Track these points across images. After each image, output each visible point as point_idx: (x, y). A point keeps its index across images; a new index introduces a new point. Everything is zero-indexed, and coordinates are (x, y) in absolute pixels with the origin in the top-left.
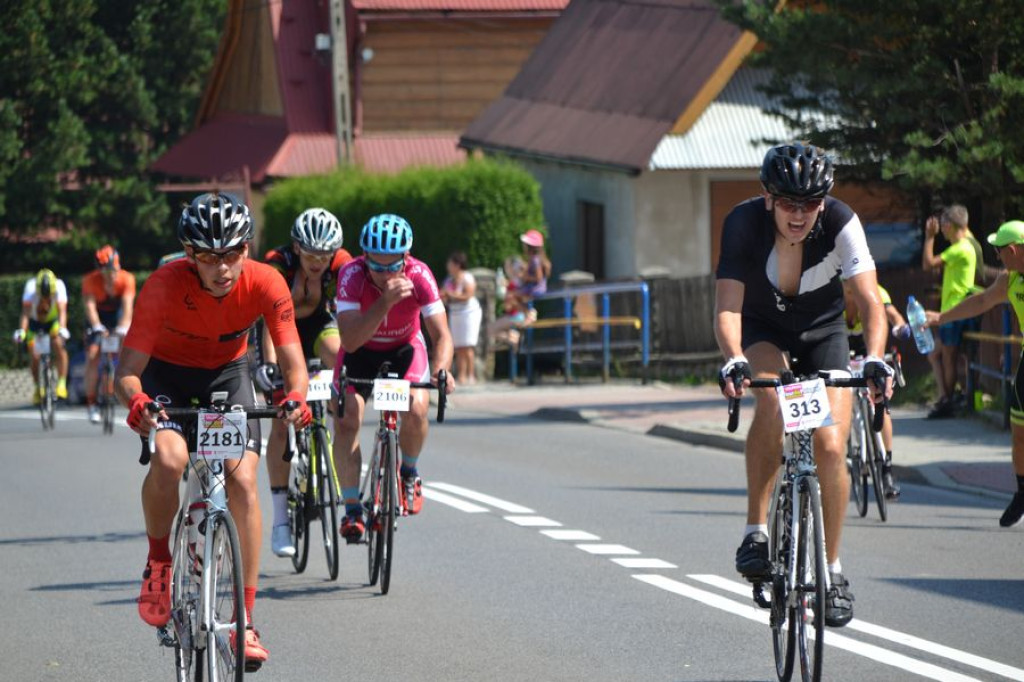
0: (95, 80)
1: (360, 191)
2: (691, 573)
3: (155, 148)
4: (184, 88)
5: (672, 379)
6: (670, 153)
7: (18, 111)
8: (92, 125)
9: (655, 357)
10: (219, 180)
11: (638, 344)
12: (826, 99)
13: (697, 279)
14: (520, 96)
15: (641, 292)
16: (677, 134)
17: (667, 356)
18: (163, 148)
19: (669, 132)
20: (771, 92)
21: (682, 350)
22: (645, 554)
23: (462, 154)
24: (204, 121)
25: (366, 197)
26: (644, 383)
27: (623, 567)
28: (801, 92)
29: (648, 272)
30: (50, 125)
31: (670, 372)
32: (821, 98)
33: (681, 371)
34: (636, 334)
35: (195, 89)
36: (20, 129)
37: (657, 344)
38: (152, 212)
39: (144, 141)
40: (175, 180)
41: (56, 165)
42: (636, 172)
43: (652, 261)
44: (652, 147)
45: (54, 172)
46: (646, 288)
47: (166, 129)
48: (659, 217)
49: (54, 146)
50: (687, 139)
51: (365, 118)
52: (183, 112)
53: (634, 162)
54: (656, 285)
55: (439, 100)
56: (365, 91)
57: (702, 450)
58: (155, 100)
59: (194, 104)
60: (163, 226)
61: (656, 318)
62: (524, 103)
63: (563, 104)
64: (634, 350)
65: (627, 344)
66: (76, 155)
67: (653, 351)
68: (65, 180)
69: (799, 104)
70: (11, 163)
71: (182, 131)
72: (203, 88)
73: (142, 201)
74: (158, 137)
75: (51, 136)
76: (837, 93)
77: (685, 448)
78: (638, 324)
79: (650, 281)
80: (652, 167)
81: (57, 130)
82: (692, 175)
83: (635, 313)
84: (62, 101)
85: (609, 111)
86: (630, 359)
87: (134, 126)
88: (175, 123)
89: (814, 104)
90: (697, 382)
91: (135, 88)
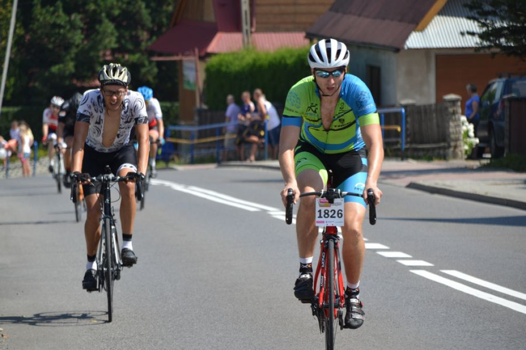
0: (120, 4)
1: (255, 61)
2: (442, 269)
3: (150, 39)
4: (165, 8)
5: (417, 158)
6: (415, 41)
7: (81, 19)
8: (118, 27)
9: (408, 146)
10: (183, 54)
11: (399, 140)
12: (501, 11)
13: (430, 106)
14: (337, 11)
15: (401, 113)
16: (418, 31)
17: (414, 146)
18: (154, 38)
19: (415, 29)
20: (471, 8)
21: (422, 142)
22: (415, 258)
23: (307, 41)
24: (175, 24)
25: (258, 63)
26: (402, 159)
27: (404, 266)
28: (488, 8)
29: (404, 102)
30: (97, 27)
31: (415, 154)
32: (497, 11)
33: (421, 153)
34: (397, 134)
35: (170, 8)
36: (82, 29)
37: (409, 140)
38: (148, 71)
39: (144, 35)
40: (160, 55)
41: (100, 47)
42: (397, 50)
43: (406, 96)
44: (406, 37)
45: (98, 51)
46: (403, 111)
47: (156, 29)
48: (409, 73)
49: (99, 37)
50: (424, 33)
51: (257, 23)
52: (164, 20)
53: (396, 45)
54: (408, 109)
55: (295, 14)
56: (258, 10)
57: (436, 196)
58: (150, 14)
59: (170, 16)
60: (154, 78)
61: (409, 126)
62: (339, 15)
63: (359, 16)
64: (397, 143)
65: (393, 140)
66: (110, 42)
67: (407, 143)
68: (104, 55)
69: (485, 14)
70: (77, 46)
71: (164, 29)
72: (175, 8)
73: (143, 65)
74: (152, 33)
75: (98, 32)
76: (506, 8)
77: (427, 195)
78: (399, 129)
79: (405, 107)
80: (406, 47)
81: (101, 30)
82: (427, 51)
83: (397, 123)
84: (103, 15)
85: (384, 19)
86: (395, 147)
87: (139, 27)
88: (160, 26)
89: (494, 14)
90: (430, 159)
91: (140, 7)
